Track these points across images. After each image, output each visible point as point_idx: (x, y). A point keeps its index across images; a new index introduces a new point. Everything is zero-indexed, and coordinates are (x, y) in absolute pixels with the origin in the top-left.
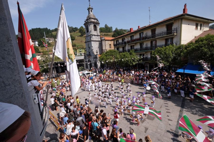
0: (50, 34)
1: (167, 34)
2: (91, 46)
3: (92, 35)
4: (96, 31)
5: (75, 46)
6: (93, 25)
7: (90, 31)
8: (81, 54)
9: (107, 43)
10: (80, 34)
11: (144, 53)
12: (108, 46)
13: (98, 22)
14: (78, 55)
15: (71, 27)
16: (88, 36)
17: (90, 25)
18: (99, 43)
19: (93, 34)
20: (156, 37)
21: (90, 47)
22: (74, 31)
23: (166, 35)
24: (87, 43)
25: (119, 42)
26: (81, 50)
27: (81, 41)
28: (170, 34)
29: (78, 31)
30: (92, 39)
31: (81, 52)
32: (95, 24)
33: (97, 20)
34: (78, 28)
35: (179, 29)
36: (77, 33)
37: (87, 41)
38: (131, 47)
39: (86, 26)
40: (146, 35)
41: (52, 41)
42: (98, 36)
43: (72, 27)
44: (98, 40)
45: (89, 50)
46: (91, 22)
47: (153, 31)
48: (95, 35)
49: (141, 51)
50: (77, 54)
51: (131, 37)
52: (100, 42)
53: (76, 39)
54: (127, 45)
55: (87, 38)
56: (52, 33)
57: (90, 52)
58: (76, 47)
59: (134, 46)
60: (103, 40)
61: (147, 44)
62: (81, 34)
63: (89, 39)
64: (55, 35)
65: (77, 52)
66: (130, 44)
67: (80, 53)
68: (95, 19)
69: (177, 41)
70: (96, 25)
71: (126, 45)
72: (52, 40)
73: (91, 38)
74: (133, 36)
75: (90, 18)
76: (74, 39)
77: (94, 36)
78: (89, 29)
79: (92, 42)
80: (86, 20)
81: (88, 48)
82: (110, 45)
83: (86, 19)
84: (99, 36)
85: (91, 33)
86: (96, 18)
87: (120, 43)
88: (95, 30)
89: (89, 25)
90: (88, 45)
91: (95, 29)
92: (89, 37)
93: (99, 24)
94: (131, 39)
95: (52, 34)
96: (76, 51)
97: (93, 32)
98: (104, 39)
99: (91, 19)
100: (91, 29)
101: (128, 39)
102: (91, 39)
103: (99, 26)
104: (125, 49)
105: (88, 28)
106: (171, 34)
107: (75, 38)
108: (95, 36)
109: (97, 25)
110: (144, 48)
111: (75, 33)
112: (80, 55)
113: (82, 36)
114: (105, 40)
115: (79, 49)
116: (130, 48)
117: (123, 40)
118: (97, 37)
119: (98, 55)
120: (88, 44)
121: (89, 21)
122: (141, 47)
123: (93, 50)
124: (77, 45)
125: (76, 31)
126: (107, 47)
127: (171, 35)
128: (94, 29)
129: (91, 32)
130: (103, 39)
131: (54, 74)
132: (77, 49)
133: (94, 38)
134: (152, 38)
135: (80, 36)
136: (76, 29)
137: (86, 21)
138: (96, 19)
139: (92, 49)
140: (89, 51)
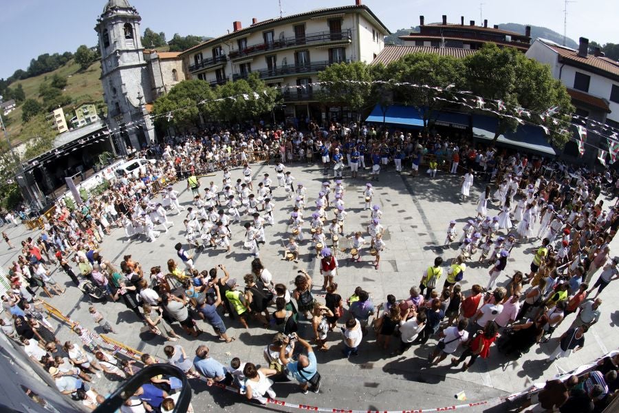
0: (5, 91)
1: (332, 40)
2: (121, 84)
3: (121, 52)
4: (132, 40)
5: (70, 103)
6: (124, 24)
7: (113, 42)
8: (88, 120)
9: (165, 67)
10: (78, 66)
11: (281, 80)
12: (169, 74)
13: (136, 15)
14: (82, 125)
15: (54, 55)
16: (110, 56)
17: (115, 26)
18: (142, 70)
19: (124, 48)
20: (308, 44)
21: (115, 89)
22: (63, 63)
23: (329, 41)
24: (107, 78)
25: (204, 57)
26: (86, 108)
27: (82, 85)
28: (338, 39)
29: (73, 60)
30: (121, 64)
31: (87, 114)
32: (128, 20)
33: (134, 11)
34: (73, 53)
35: (356, 32)
36: (69, 66)
37: (105, 73)
38: (242, 66)
39: (102, 31)
40: (281, 38)
41: (10, 111)
42: (137, 51)
43: (57, 54)
44: (137, 63)
45: (114, 97)
46: (117, 18)
47: (300, 30)
48: (128, 51)
49: (270, 75)
50: (78, 124)
51: (239, 42)
52: (144, 68)
53: (68, 82)
54: (229, 63)
55: (105, 64)
56: (9, 87)
57: (117, 104)
58: (72, 105)
59: (249, 64)
60: (155, 59)
61: (286, 59)
62: (82, 65)
63: (113, 64)
64: (16, 90)
65: (76, 118)
66: (239, 60)
67: (87, 117)
68: (126, 9)
69: (353, 56)
70: (132, 24)
71: (226, 64)
72: (11, 106)
73: (119, 60)
74: (245, 39)
75: (113, 9)
76: (65, 85)
77: (125, 55)
78: (112, 37)
79: (121, 71)
80: (102, 16)
81: (112, 94)
82: (174, 71)
83: (102, 13)
84: (141, 53)
85: (118, 48)
86: (131, 6)
87: (207, 60)
88: (127, 37)
89: (112, 27)
90: (111, 84)
91: (128, 35)
92: (113, 59)
93: (139, 19)
94: (240, 47)
95: (8, 90)
96: (74, 114)
97: (125, 44)
98: (156, 57)
99: (116, 10)
100: (116, 37)
101: (231, 47)
102: (118, 64)
103: (139, 24)
104: (224, 75)
105: (107, 35)
106: (340, 39)
107: (65, 81)
108: (130, 53)
109: (134, 23)
110: (277, 68)
111: (66, 66)
112: (86, 123)
113: (83, 69)
114: (158, 58)
115: (80, 108)
116: (238, 71)
117: (214, 52)
118: (135, 54)
119: (143, 106)
120: (110, 81)
121: (110, 16)
122: (270, 65)
123: (126, 94)
124: (74, 98)
125: (68, 61)
126: (166, 78)
127: (341, 41)
128: (125, 34)
129: (117, 44)
130: (153, 56)
131: (38, 200)
132: (76, 109)
133: (126, 60)
134: (298, 44)
135: (80, 71)
136: (66, 57)
137: (102, 19)
138: (131, 9)
139: (124, 92)
140: (116, 100)
